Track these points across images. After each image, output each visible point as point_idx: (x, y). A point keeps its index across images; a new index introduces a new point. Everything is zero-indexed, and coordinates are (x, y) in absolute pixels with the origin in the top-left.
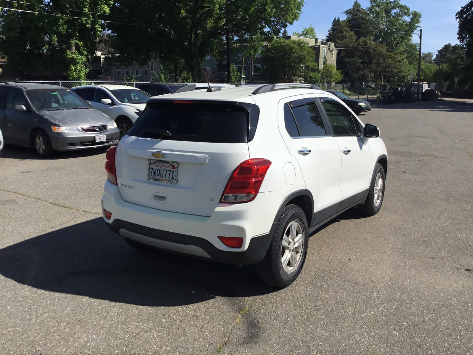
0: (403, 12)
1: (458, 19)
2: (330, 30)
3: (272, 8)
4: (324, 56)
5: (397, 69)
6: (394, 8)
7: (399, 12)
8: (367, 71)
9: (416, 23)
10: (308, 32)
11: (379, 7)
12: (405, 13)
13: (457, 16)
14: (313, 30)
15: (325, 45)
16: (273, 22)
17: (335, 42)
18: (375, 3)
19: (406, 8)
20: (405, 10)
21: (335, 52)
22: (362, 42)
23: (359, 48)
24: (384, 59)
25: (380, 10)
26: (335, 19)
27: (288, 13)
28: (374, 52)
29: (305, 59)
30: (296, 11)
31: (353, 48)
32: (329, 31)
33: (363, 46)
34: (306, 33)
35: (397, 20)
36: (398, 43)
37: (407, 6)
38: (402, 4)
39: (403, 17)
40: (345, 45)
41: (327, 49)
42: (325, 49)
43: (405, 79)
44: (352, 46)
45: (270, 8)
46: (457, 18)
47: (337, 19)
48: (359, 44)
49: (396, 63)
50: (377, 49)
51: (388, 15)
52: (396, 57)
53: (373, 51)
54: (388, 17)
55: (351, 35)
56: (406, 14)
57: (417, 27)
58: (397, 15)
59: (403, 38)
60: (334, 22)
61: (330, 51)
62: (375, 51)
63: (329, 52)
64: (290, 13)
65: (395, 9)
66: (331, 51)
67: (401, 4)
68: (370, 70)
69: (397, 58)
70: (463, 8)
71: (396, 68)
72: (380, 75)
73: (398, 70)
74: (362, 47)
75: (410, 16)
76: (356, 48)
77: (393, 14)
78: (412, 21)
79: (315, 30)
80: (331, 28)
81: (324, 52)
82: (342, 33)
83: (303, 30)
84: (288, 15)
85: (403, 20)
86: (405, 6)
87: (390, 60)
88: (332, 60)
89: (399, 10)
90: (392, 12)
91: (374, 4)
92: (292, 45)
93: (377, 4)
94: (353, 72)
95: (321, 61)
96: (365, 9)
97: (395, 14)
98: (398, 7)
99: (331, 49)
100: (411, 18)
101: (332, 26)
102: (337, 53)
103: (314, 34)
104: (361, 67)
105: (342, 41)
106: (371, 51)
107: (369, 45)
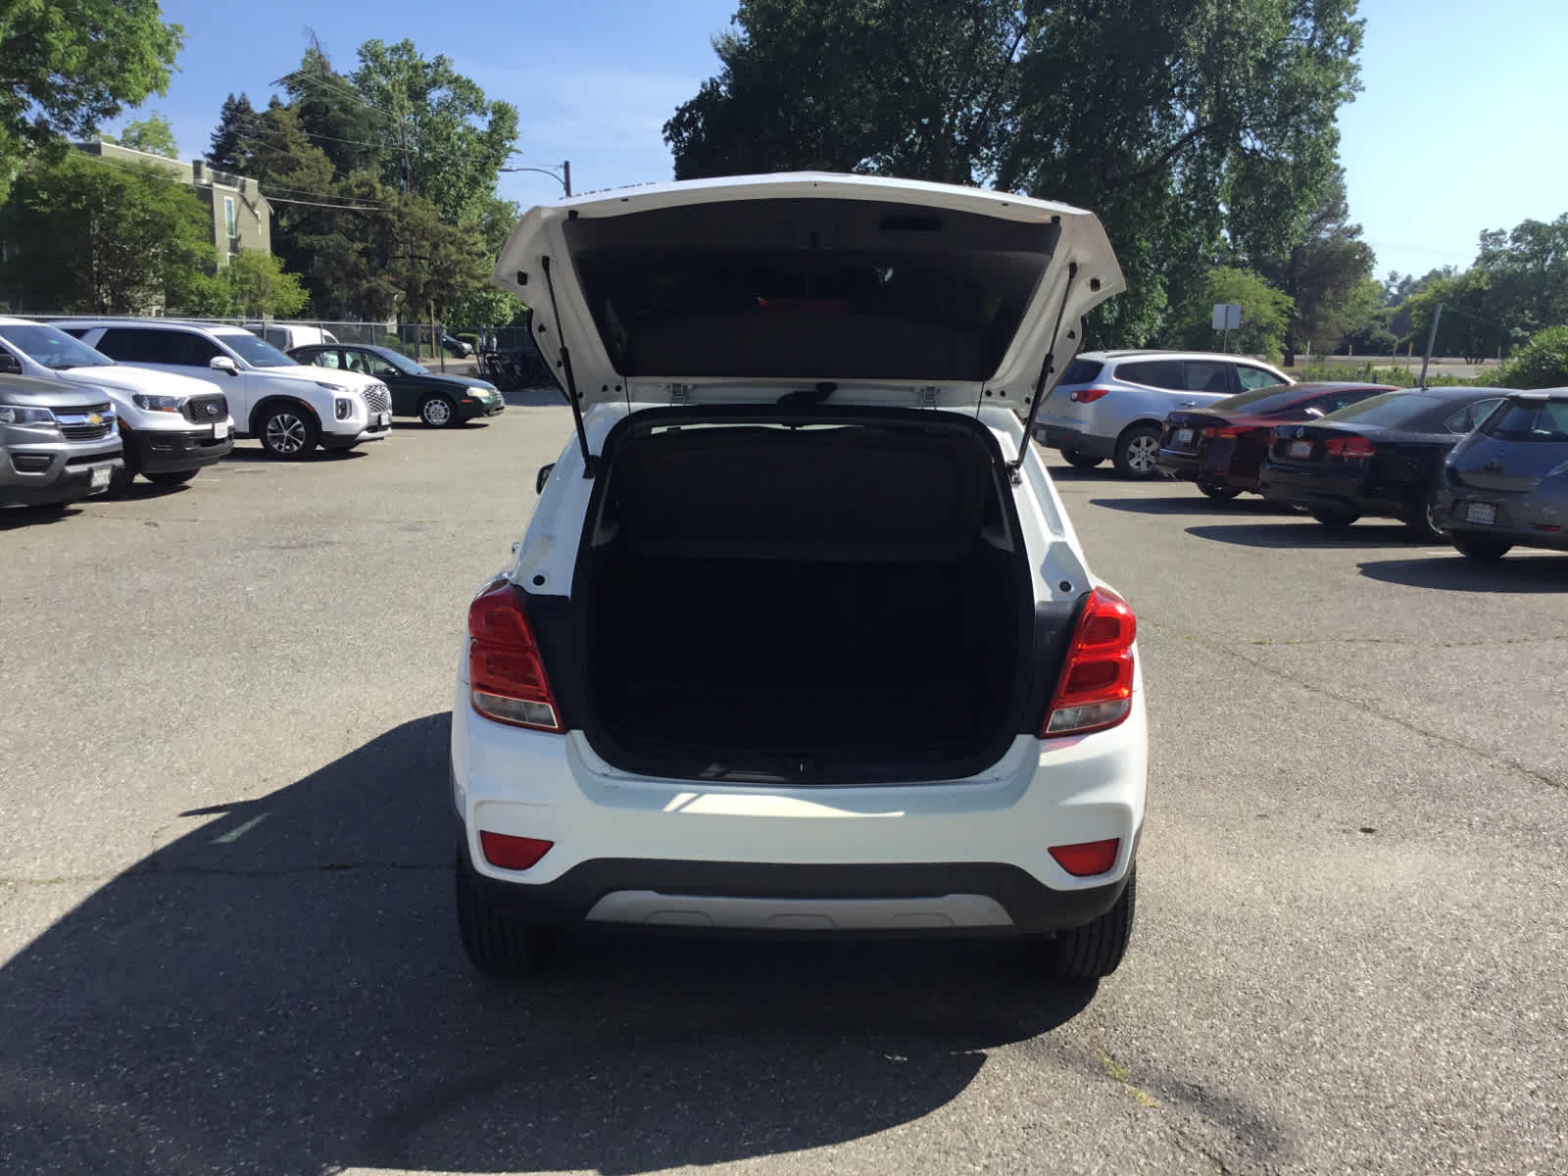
0: (464, 99)
1: (671, 144)
2: (216, 133)
3: (73, 43)
4: (231, 224)
5: (478, 278)
6: (434, 84)
7: (453, 100)
8: (384, 282)
9: (507, 138)
10: (146, 135)
11: (387, 74)
12: (471, 105)
13: (667, 134)
14: (166, 128)
15: (229, 184)
16: (63, 89)
17: (262, 178)
18: (376, 61)
19: (469, 86)
20: (467, 94)
21: (264, 210)
22: (357, 186)
23: (348, 203)
24: (435, 246)
25: (393, 86)
26: (231, 97)
27: (130, 66)
28: (399, 221)
29: (173, 227)
30: (158, 61)
31: (330, 201)
32: (214, 137)
33: (364, 199)
34: (140, 136)
35: (449, 124)
36: (460, 197)
37: (474, 82)
38: (462, 74)
39: (467, 116)
40: (299, 189)
41: (239, 200)
42: (232, 199)
43: (491, 310)
44: (323, 195)
45: (61, 40)
46: (667, 139)
47: (237, 99)
48: (347, 190)
49: (473, 261)
50: (406, 210)
51: (420, 106)
52: (471, 241)
53: (396, 217)
54: (420, 111)
55: (317, 160)
56: (472, 107)
57: (510, 149)
58: (446, 106)
59: (473, 182)
60: (227, 107)
61: (247, 204)
62: (401, 217)
63: (244, 208)
64: (137, 67)
65: (440, 87)
66: (251, 207)
67: (455, 75)
68: (394, 280)
69: (475, 244)
70: (681, 111)
71: (473, 277)
72: (424, 296)
73: (479, 281)
74: (359, 203)
75: (485, 114)
76: (339, 202)
77: (434, 104)
78: (494, 131)
79: (172, 130)
80: (221, 129)
81: (230, 209)
82: (285, 148)
83: (128, 127)
84: (130, 71)
85: (467, 123)
86: (469, 82)
87: (453, 249)
88: (258, 238)
89: (451, 94)
90: (429, 96)
91: (371, 64)
92: (118, 176)
93: (382, 66)
94: (336, 280)
95: (223, 237)
96: (346, 77)
97: (440, 104)
98: (450, 82)
99: (250, 201)
100: (490, 123)
101: (222, 123)
102: (271, 216)
103: (170, 145)
104: (362, 266)
105: (287, 174)
106: (391, 216)
107: (380, 196)
